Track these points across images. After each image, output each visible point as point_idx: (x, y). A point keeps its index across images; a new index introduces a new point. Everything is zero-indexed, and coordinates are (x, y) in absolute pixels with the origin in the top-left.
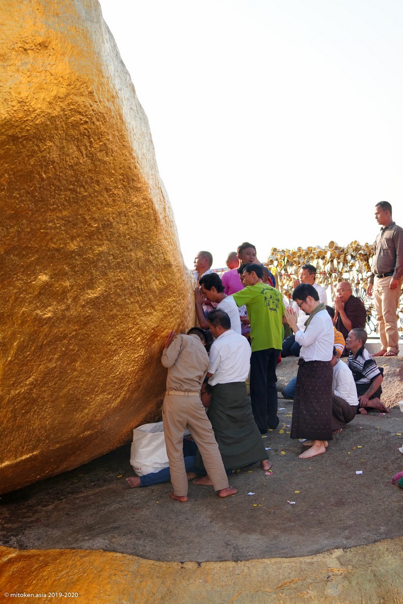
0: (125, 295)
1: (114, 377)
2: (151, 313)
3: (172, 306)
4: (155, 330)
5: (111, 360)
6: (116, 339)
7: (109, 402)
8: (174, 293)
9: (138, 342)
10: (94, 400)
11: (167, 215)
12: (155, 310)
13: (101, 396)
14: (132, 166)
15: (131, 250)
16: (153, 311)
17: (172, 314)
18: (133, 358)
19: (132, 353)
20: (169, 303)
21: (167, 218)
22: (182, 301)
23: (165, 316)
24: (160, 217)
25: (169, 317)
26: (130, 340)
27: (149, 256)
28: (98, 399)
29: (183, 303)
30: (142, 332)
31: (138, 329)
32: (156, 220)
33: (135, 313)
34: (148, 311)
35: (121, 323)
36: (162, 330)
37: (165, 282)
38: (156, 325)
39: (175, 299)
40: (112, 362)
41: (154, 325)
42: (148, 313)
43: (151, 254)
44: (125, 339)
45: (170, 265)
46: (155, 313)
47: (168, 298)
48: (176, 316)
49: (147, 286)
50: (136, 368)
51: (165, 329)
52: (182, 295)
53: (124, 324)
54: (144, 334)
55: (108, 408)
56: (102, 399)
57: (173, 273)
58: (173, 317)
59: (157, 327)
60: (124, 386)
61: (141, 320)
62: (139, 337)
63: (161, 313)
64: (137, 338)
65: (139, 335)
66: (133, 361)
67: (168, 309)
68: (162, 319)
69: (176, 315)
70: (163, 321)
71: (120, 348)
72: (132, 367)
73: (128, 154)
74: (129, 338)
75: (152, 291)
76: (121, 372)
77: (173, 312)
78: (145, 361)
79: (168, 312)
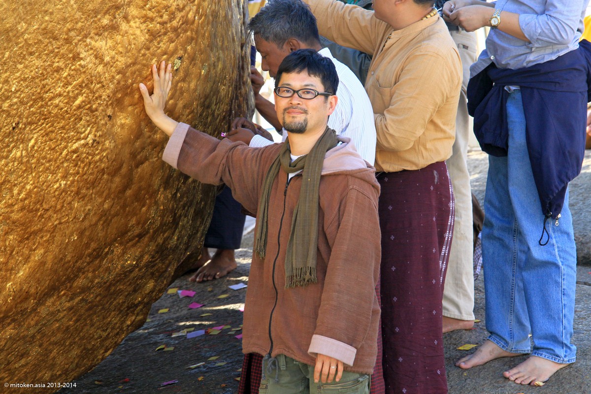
2: (114, 28)
4: (124, 75)
6: (15, 100)
9: (79, 107)
12: (126, 20)
17: (175, 30)
18: (65, 152)
19: (63, 139)
23: (155, 35)
25: (166, 38)
26: (57, 101)
30: (90, 79)
31: (78, 73)
33: (69, 26)
34: (106, 22)
35: (31, 54)
38: (127, 61)
41: (124, 61)
42: (105, 28)
46: (126, 27)
50: (73, 182)
53: (39, 57)
54: (94, 87)
58: (178, 36)
59: (132, 65)
60: (41, 230)
61: (88, 47)
62: (80, 93)
63: (143, 27)
64: (75, 98)
65: (81, 87)
66: (66, 160)
67: (161, 17)
68: (144, 42)
70: (148, 49)
71: (30, 123)
72: (63, 178)
74: (51, 99)
76: (30, 191)
77: (175, 23)
78: (101, 160)
79: (163, 24)
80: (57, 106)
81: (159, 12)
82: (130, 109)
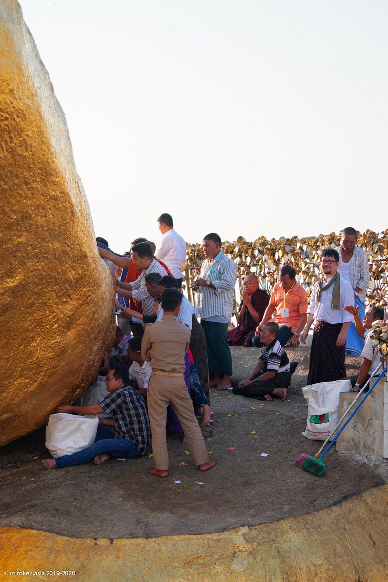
0: (42, 284)
1: (31, 362)
2: (68, 302)
3: (88, 295)
4: (70, 318)
5: (28, 346)
6: (33, 326)
7: (26, 386)
8: (89, 283)
9: (54, 329)
10: (12, 384)
11: (83, 208)
12: (71, 299)
13: (19, 381)
14: (50, 161)
15: (48, 241)
16: (69, 299)
17: (87, 303)
18: (50, 344)
19: (49, 340)
20: (85, 292)
21: (83, 212)
22: (97, 291)
23: (81, 305)
24: (77, 210)
25: (84, 306)
26: (47, 327)
27: (65, 247)
28: (16, 384)
29: (98, 293)
30: (59, 319)
31: (55, 317)
32: (73, 213)
33: (51, 301)
34: (64, 300)
35: (39, 310)
36: (77, 318)
37: (81, 272)
38: (72, 313)
39: (90, 288)
40: (30, 348)
41: (70, 313)
42: (64, 302)
43: (68, 245)
44: (42, 326)
45: (85, 256)
46: (72, 302)
47: (84, 287)
48: (91, 305)
49: (64, 276)
50: (52, 354)
51: (80, 317)
52: (97, 285)
53: (42, 312)
54: (60, 322)
55: (26, 392)
56: (20, 384)
57: (88, 265)
59: (73, 315)
60: (41, 371)
61: (58, 308)
62: (55, 324)
63: (77, 301)
64: (53, 326)
65: (55, 322)
66: (50, 347)
68: (77, 307)
69: (91, 303)
70: (79, 309)
71: (38, 334)
72: (49, 353)
73: (46, 150)
74: (46, 326)
75: (68, 281)
76: (38, 357)
77: (88, 300)
78: (62, 347)
79: (84, 301)
80: (47, 328)
81: (82, 297)
82: (72, 330)
